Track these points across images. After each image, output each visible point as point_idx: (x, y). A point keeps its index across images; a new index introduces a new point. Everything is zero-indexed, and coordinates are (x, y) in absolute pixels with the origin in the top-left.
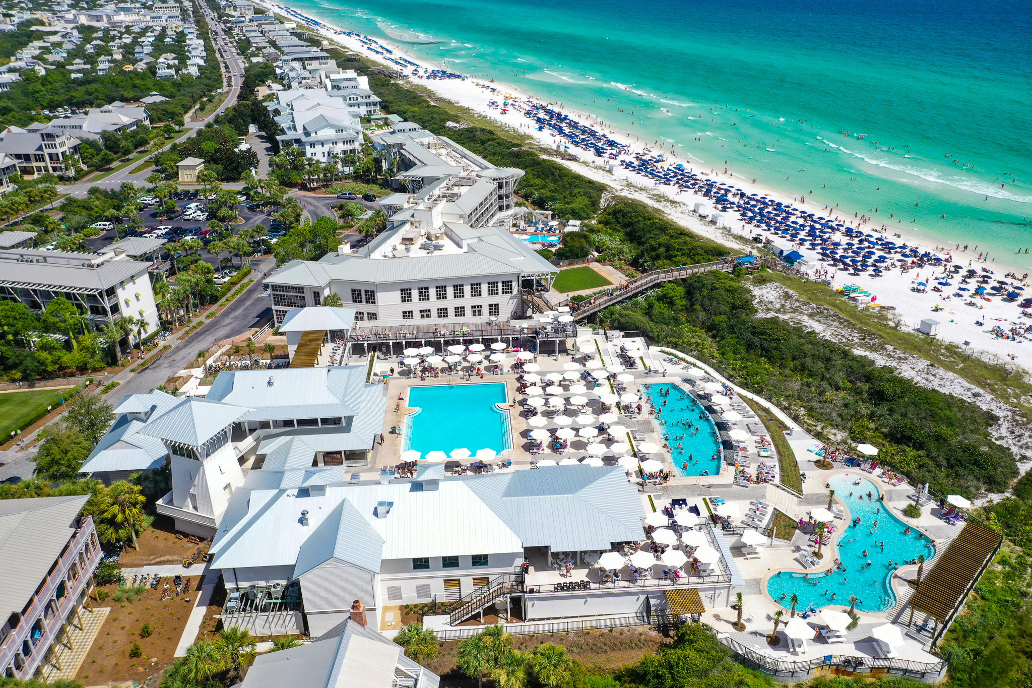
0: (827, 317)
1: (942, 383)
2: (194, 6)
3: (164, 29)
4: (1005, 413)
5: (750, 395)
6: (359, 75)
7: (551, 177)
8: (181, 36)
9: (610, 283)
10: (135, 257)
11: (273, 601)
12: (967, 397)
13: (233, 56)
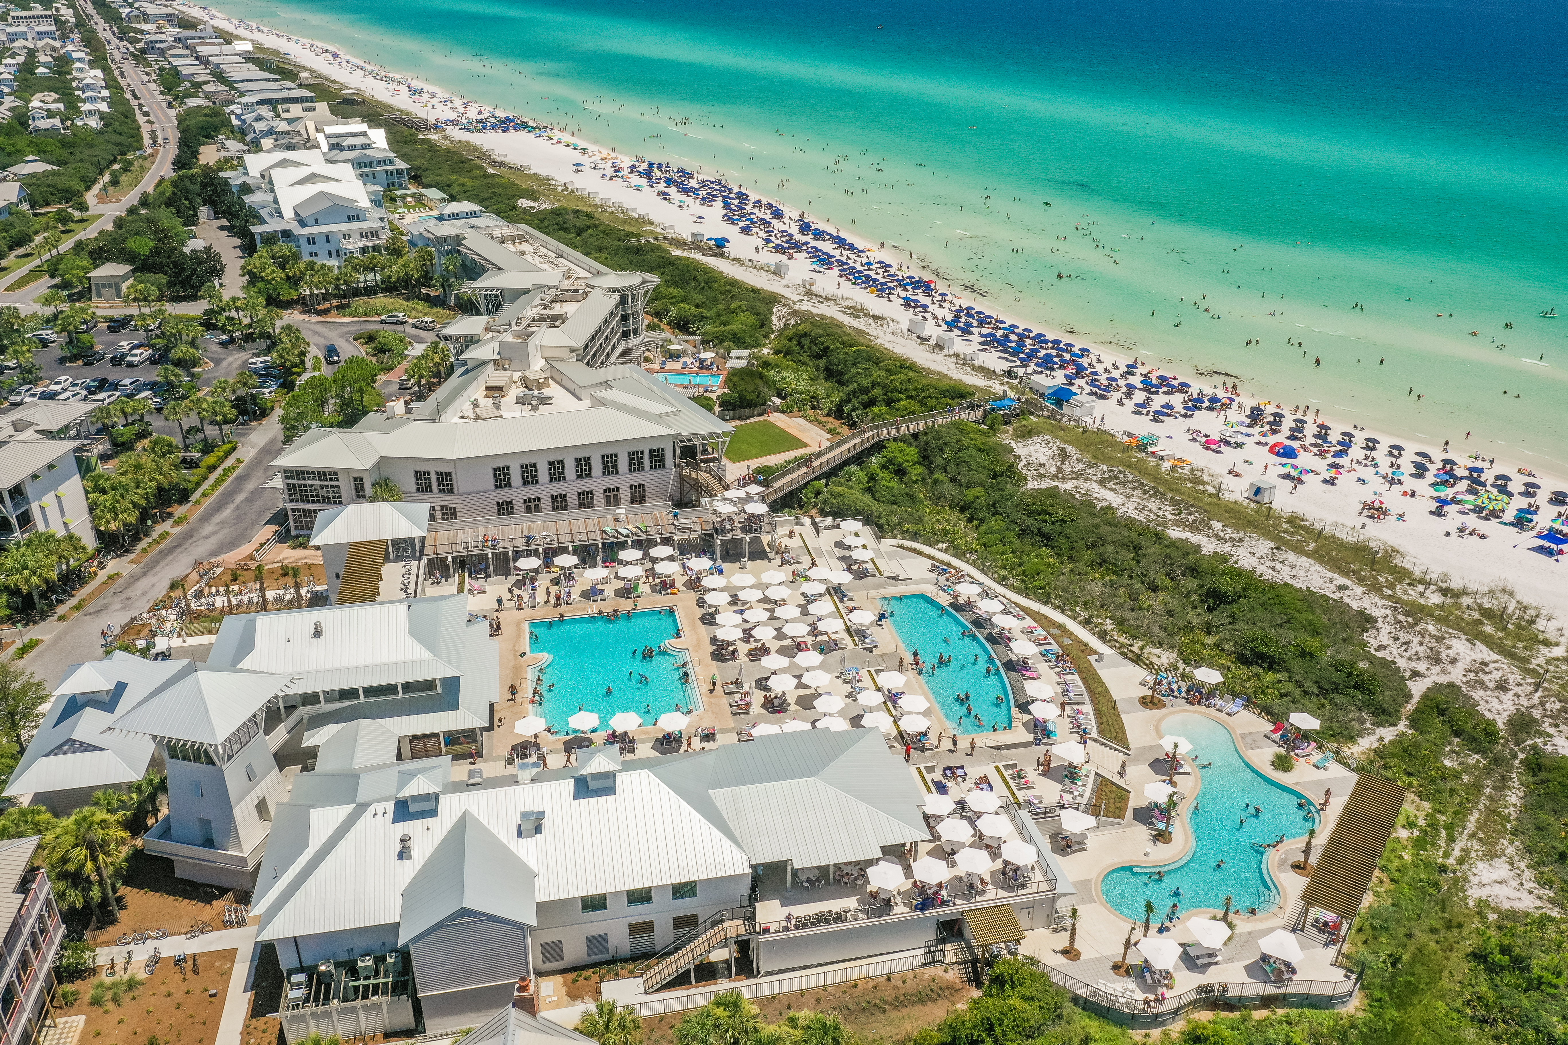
0: (1124, 484)
1: (1294, 572)
2: (76, 15)
3: (31, 53)
4: (1384, 611)
5: (1035, 606)
6: (370, 127)
7: (693, 284)
8: (63, 64)
9: (805, 445)
10: (48, 434)
11: (362, 982)
12: (1330, 591)
13: (154, 97)
